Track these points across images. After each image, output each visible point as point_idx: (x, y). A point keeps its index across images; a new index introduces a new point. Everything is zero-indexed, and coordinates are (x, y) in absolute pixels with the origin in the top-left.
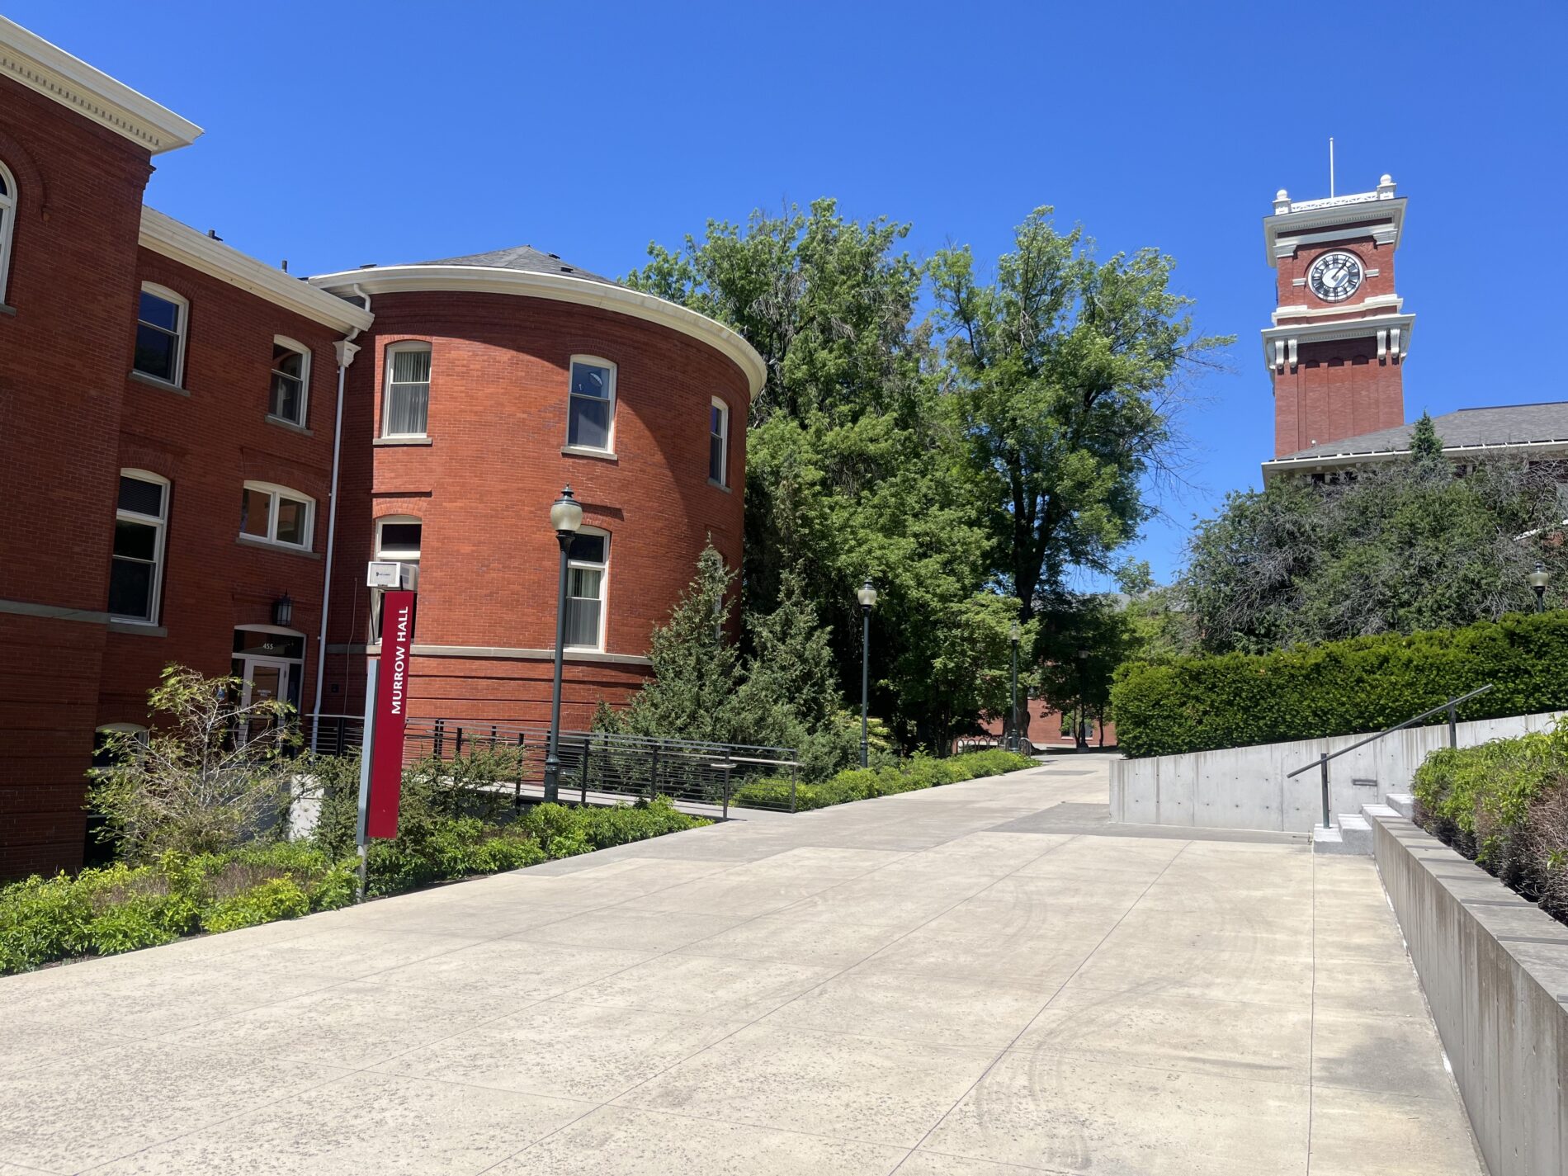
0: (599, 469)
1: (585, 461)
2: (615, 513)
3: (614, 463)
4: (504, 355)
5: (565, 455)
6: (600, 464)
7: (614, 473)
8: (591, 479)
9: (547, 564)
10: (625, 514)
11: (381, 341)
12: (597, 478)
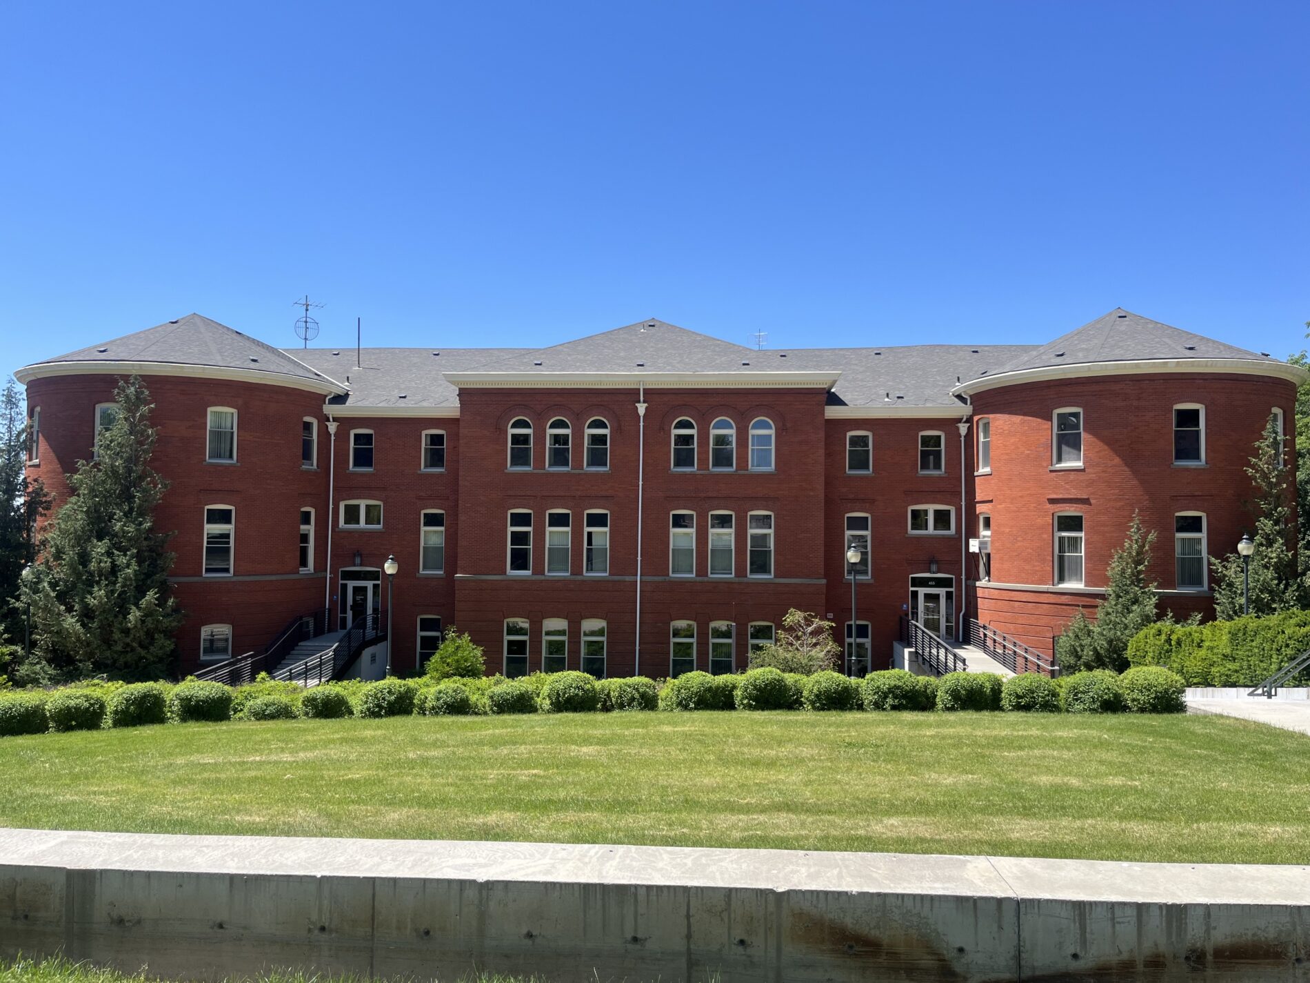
0: (1072, 476)
1: (1063, 473)
2: (1086, 501)
3: (1083, 470)
4: (1017, 419)
5: (1051, 471)
6: (1073, 473)
7: (1082, 476)
8: (1067, 483)
9: (1045, 536)
10: (1092, 501)
11: (976, 418)
12: (1072, 481)
